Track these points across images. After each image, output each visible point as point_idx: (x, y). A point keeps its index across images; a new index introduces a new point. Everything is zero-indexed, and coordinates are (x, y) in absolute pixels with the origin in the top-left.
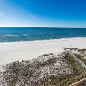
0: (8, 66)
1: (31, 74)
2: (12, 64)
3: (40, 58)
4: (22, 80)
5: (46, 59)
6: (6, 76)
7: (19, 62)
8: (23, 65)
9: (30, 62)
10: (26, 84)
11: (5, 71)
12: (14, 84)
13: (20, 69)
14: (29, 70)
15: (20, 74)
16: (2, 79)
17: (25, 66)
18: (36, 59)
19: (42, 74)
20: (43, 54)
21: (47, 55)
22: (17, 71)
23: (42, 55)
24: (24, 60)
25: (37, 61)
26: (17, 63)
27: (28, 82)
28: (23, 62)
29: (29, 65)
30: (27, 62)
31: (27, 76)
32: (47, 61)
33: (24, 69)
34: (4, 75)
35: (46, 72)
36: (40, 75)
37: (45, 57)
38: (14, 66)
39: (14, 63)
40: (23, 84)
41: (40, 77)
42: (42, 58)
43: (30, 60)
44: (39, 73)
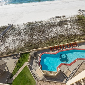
0: (25, 25)
1: (44, 32)
2: (28, 24)
3: (51, 20)
4: (37, 35)
5: (57, 21)
6: (25, 31)
7: (33, 22)
8: (37, 25)
9: (42, 23)
10: (40, 38)
11: (23, 28)
12: (32, 37)
13: (35, 27)
14: (42, 29)
15: (35, 31)
16: (23, 33)
17: (38, 26)
18: (48, 21)
19: (53, 32)
20: (55, 17)
21: (59, 18)
22: (33, 29)
23: (53, 17)
24: (37, 21)
25: (48, 22)
26: (32, 23)
27: (42, 37)
28: (36, 22)
29: (41, 25)
30: (40, 22)
31: (40, 33)
32: (59, 22)
33: (37, 28)
34: (24, 31)
35: (56, 32)
36: (51, 33)
37: (57, 19)
38: (29, 26)
39: (29, 23)
40: (38, 37)
41: (51, 34)
42: (53, 20)
43: (42, 22)
44: (50, 32)
